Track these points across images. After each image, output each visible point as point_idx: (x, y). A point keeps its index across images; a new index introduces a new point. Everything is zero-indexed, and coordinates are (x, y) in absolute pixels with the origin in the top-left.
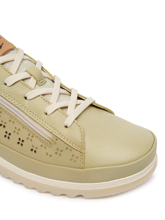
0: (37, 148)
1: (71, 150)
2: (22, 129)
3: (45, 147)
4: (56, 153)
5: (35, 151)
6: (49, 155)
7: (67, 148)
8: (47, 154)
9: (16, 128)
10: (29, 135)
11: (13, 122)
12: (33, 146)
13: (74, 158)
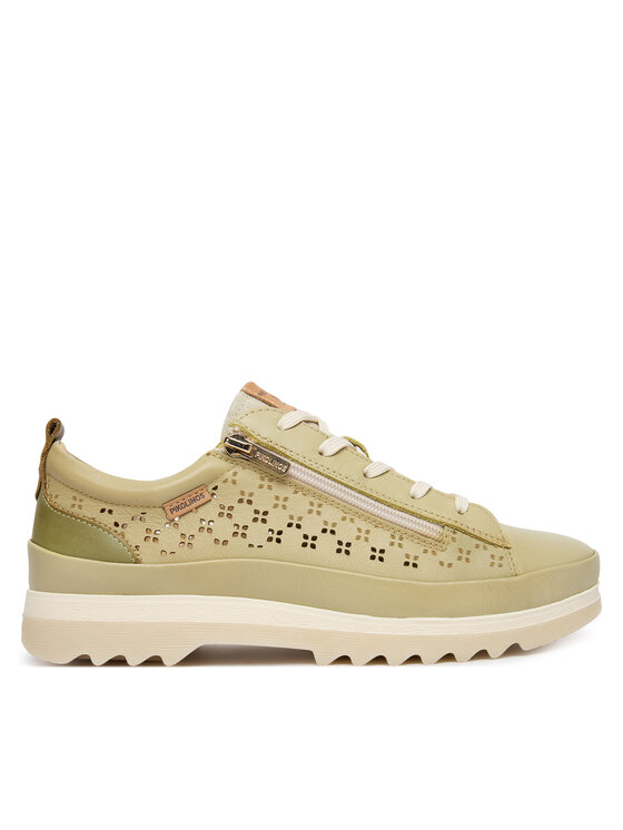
0: (416, 558)
1: (485, 548)
2: (373, 530)
3: (434, 553)
4: (460, 558)
5: (415, 565)
6: (446, 565)
7: (477, 546)
8: (442, 564)
9: (359, 530)
10: (393, 537)
11: (352, 520)
12: (407, 556)
13: (497, 561)
